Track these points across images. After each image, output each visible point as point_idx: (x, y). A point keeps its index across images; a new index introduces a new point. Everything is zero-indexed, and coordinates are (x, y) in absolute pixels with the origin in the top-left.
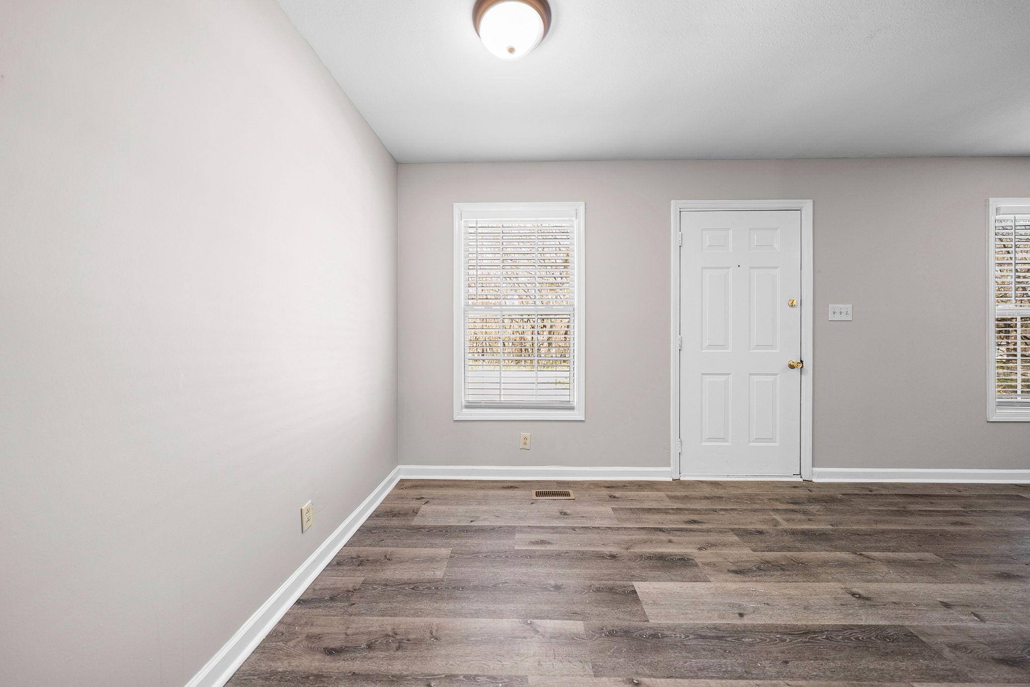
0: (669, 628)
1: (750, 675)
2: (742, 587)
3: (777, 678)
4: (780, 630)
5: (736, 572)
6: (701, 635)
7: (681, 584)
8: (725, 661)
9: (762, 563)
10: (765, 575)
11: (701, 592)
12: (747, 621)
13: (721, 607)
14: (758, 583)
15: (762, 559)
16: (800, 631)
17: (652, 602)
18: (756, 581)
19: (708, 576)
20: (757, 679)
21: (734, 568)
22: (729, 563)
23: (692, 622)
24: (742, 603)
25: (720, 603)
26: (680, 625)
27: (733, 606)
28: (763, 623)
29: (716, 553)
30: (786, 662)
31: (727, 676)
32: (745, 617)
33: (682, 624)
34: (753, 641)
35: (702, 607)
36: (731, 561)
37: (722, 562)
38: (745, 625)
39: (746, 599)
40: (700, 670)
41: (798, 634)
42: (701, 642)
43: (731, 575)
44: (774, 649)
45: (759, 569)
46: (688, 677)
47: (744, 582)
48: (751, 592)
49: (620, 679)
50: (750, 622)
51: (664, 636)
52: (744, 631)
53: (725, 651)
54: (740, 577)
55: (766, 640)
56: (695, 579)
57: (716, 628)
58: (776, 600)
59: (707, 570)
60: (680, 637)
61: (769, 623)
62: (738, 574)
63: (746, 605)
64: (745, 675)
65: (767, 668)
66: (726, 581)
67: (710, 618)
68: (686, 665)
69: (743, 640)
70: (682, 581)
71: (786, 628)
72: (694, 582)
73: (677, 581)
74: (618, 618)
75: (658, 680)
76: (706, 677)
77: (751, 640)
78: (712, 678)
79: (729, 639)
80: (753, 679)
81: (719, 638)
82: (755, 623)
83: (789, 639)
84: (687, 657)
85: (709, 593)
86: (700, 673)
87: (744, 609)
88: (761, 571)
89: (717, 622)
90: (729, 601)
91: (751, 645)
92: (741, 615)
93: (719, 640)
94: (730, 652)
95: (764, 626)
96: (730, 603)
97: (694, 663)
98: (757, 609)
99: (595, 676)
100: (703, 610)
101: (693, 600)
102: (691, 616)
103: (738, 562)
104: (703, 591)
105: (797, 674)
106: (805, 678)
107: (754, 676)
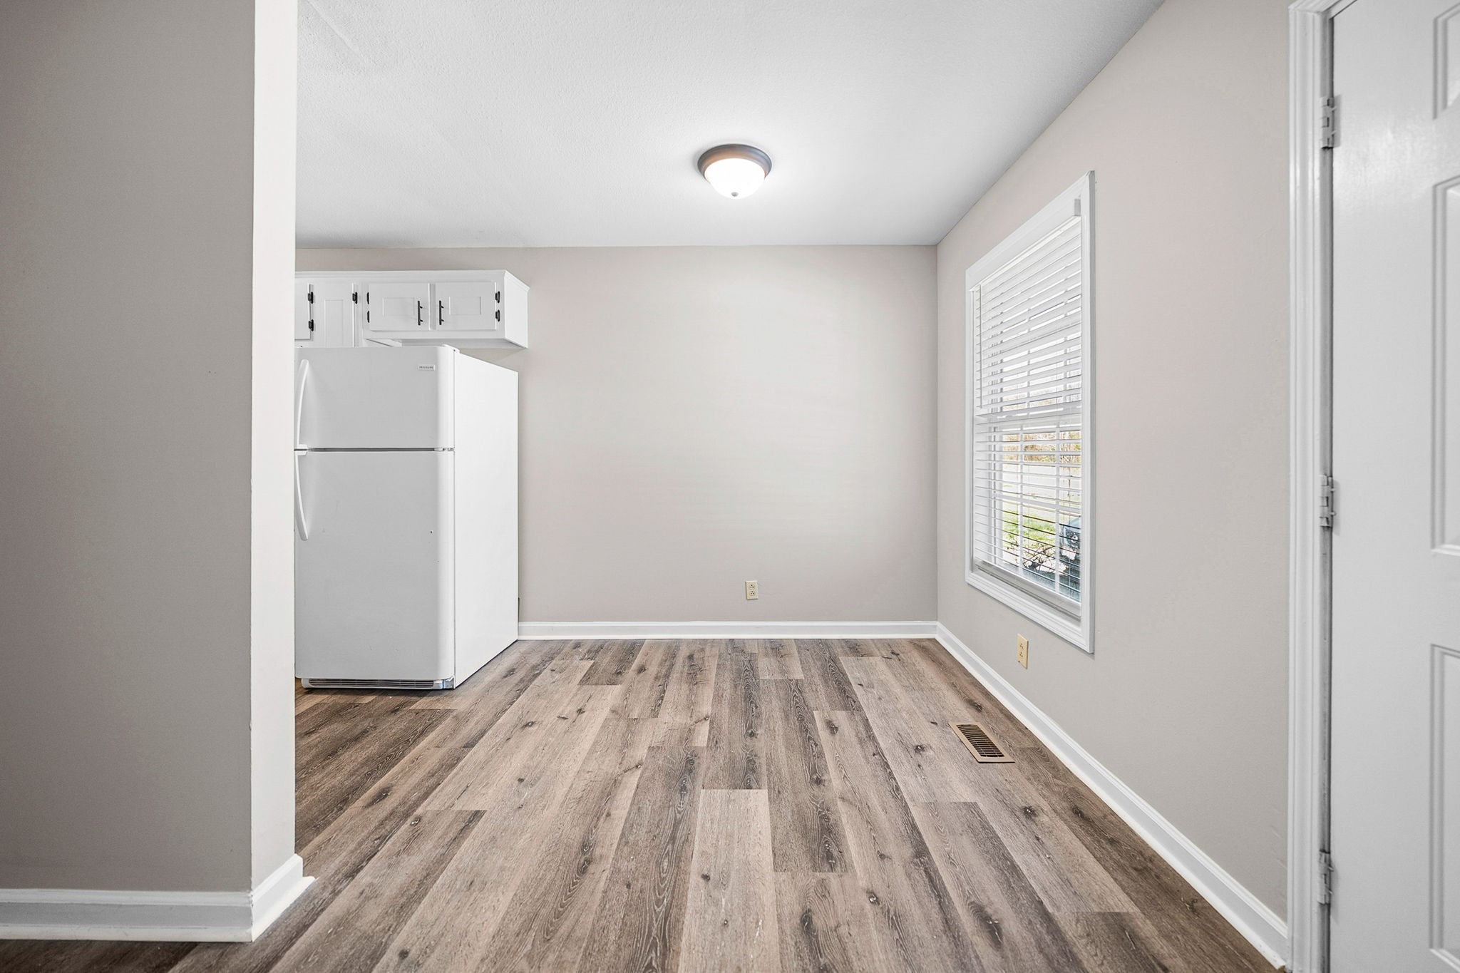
1: (624, 844)
3: (614, 866)
4: (674, 910)
8: (644, 831)
16: (669, 932)
20: (618, 848)
30: (628, 886)
31: (628, 825)
34: (663, 868)
40: (639, 808)
41: (664, 930)
44: (648, 884)
49: (644, 758)
55: (662, 884)
64: (624, 840)
65: (626, 863)
69: (666, 860)
74: (709, 768)
75: (637, 779)
76: (630, 810)
77: (665, 867)
78: (629, 813)
80: (619, 844)
81: (673, 839)
83: (660, 912)
84: (655, 804)
86: (636, 807)
93: (671, 837)
97: (647, 809)
99: (649, 747)
105: (613, 888)
106: (605, 892)
107: (621, 846)
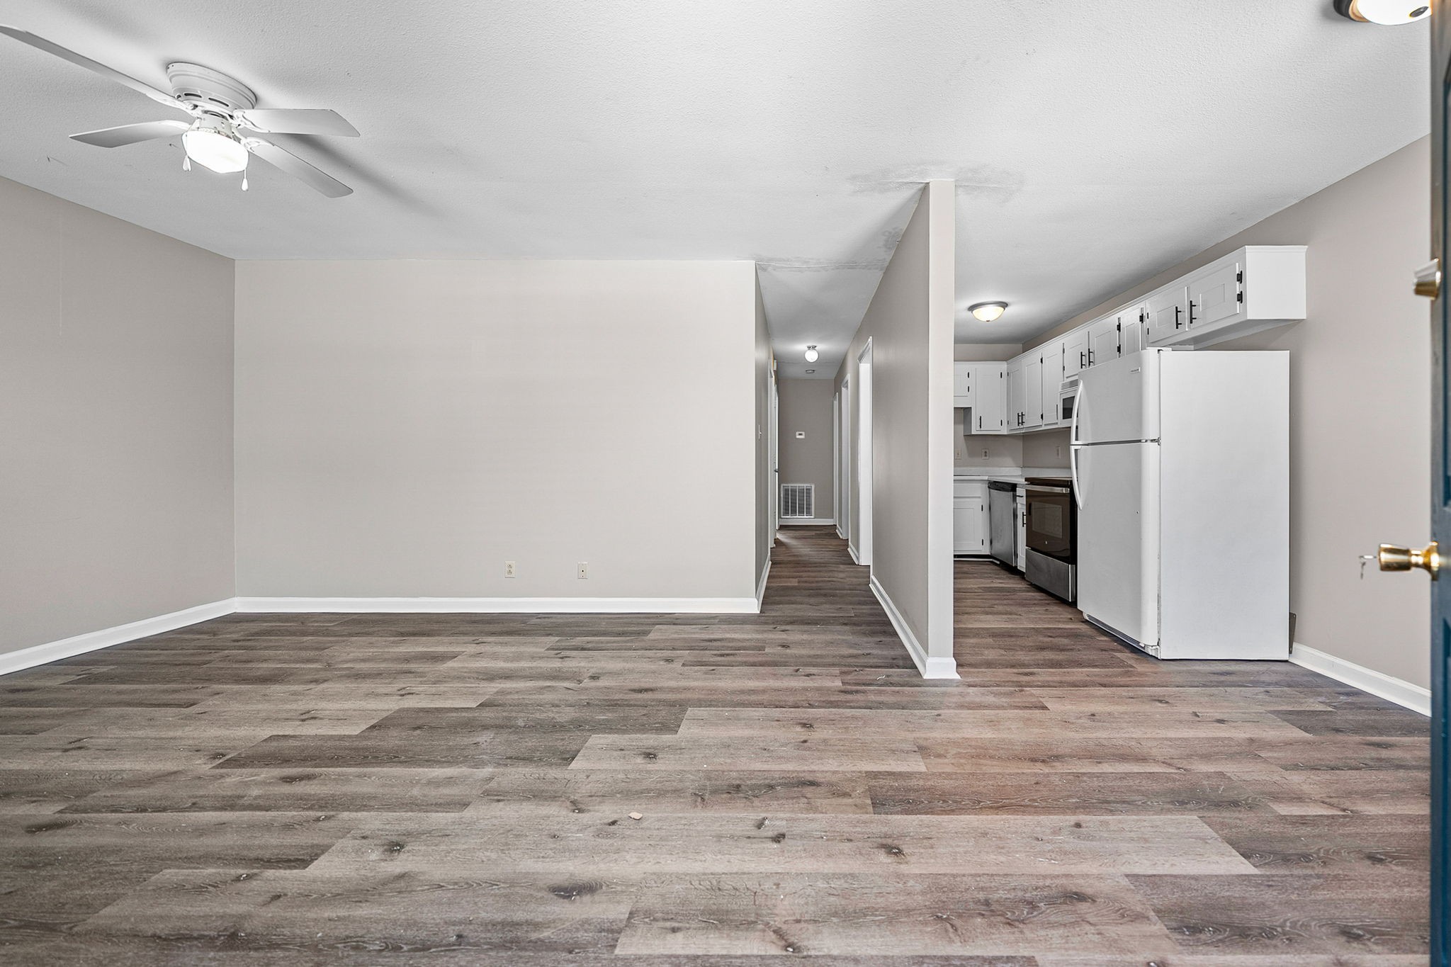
0: (1169, 811)
2: (1073, 866)
5: (1080, 897)
6: (1129, 804)
7: (1175, 871)
9: (1023, 922)
10: (1025, 891)
11: (1139, 857)
12: (1073, 819)
13: (1105, 835)
14: (1043, 873)
15: (1021, 932)
17: (1209, 842)
18: (1045, 877)
19: (1133, 887)
21: (1083, 907)
22: (1091, 920)
23: (1143, 817)
24: (1076, 841)
25: (1108, 840)
26: (1156, 813)
27: (1089, 837)
28: (1051, 817)
29: (1122, 951)
32: (1073, 823)
33: (1153, 815)
35: (1132, 834)
36: (1087, 928)
37: (1107, 924)
38: (1074, 813)
39: (1067, 847)
42: (1126, 798)
43: (1089, 891)
45: (1032, 905)
46: (1134, 773)
47: (1067, 876)
48: (1058, 858)
50: (1067, 817)
51: (1172, 803)
52: (1077, 808)
53: (1099, 791)
54: (1072, 886)
56: (1153, 881)
57: (1112, 812)
58: (1022, 845)
59: (1136, 901)
60: (1152, 802)
61: (1043, 817)
62: (1076, 893)
63: (1070, 838)
66: (1100, 877)
67: (1120, 822)
68: (1139, 781)
70: (1176, 876)
71: (1024, 812)
72: (1154, 875)
73: (1185, 877)
79: (1095, 801)
82: (1062, 817)
85: (1126, 856)
87: (1072, 833)
88: (1030, 900)
89: (1110, 817)
90: (1094, 843)
91: (1070, 796)
92: (1078, 825)
94: (1095, 791)
95: (1050, 814)
96: (1092, 840)
98: (1054, 833)
100: (1130, 832)
101: (1148, 845)
102: (1145, 824)
103: (1073, 924)
104: (1136, 859)
